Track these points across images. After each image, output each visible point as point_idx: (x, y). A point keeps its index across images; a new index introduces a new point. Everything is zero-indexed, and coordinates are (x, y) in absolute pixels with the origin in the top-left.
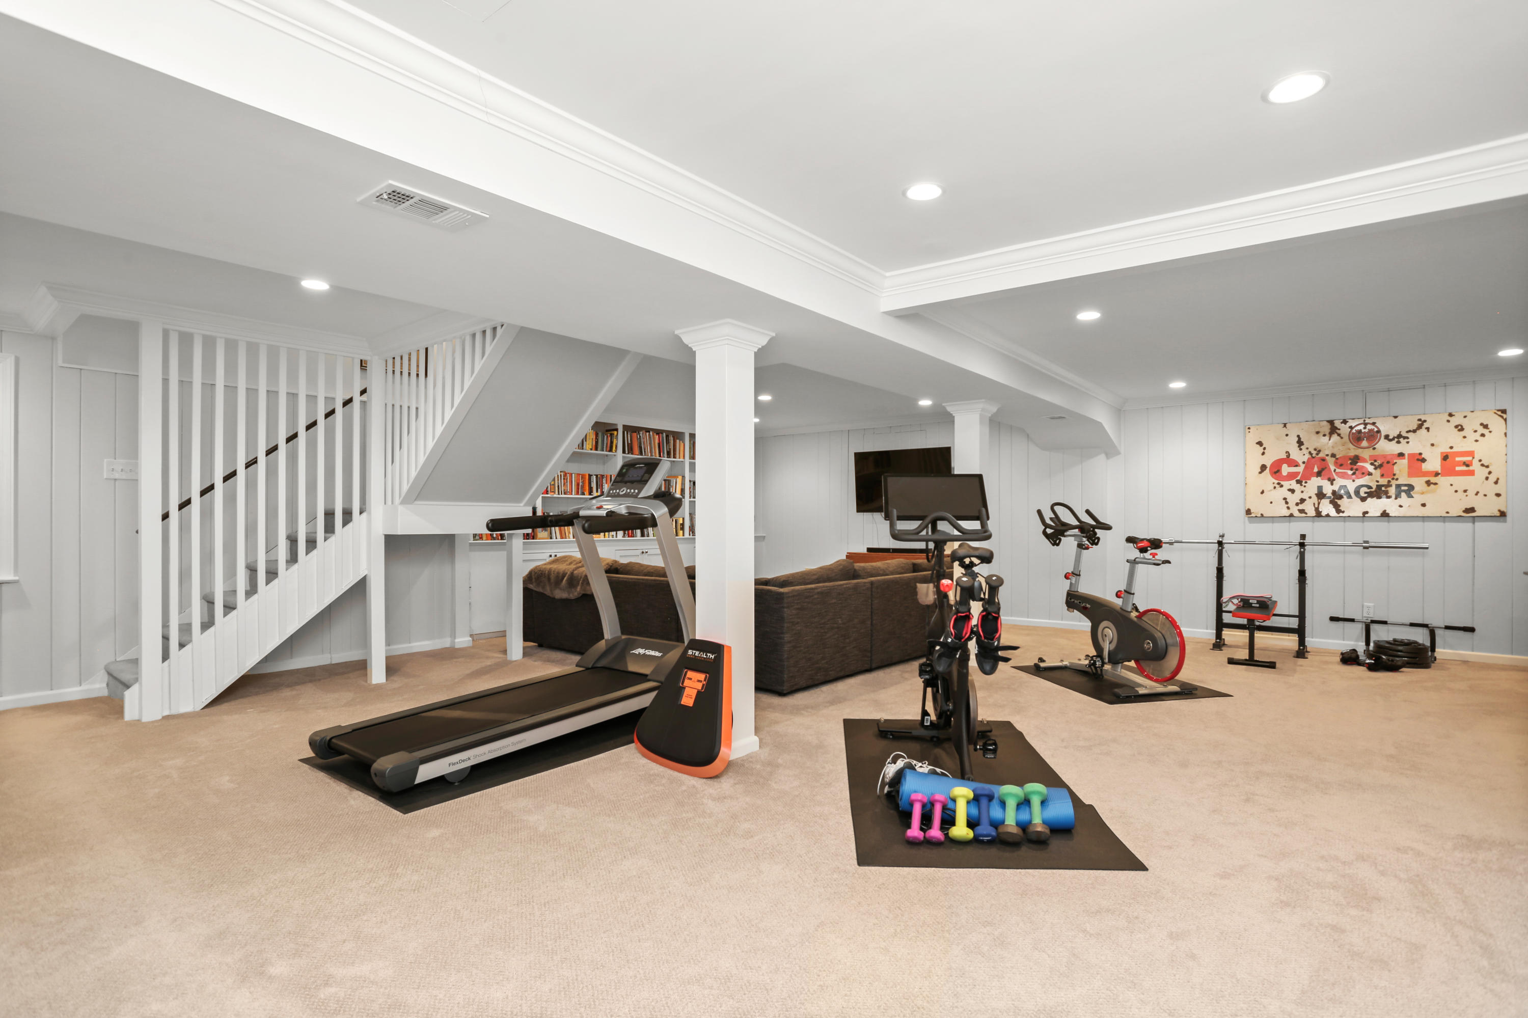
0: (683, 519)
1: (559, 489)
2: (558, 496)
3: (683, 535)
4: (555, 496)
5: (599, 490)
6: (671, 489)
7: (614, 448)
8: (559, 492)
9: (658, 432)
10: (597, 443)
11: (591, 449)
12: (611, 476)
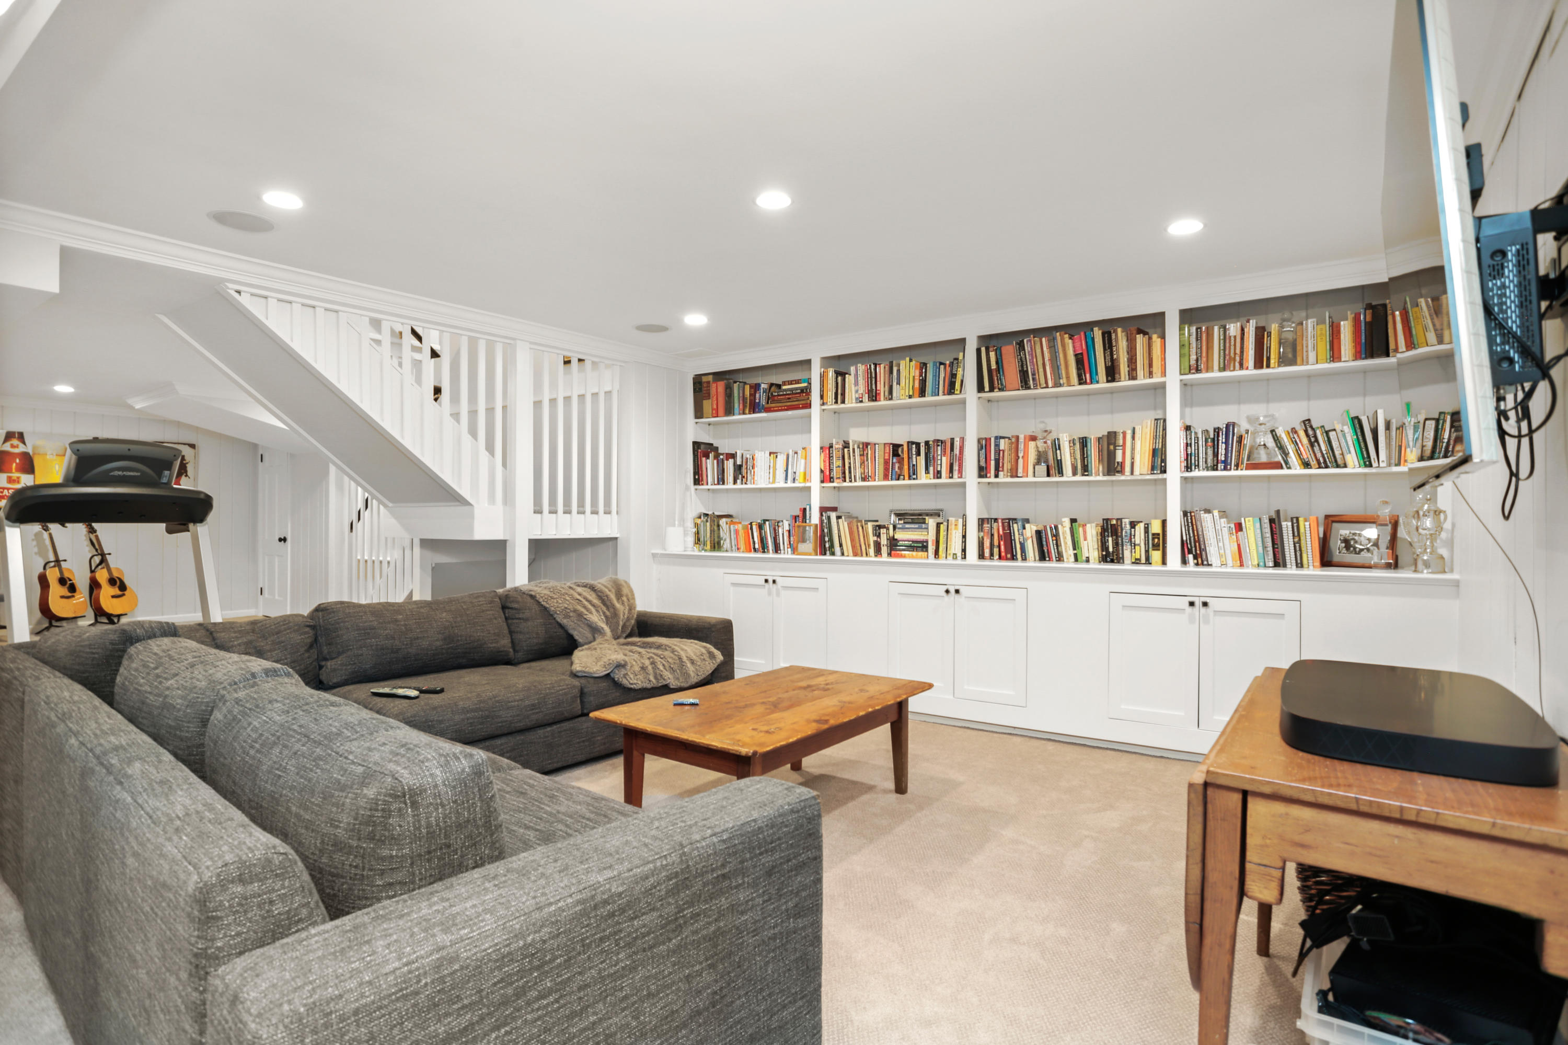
0: (1164, 523)
1: (850, 472)
2: (850, 484)
3: (1164, 562)
4: (845, 484)
5: (931, 469)
6: (1119, 454)
7: (958, 386)
8: (850, 478)
9: (1070, 329)
10: (923, 382)
11: (910, 397)
12: (952, 440)
